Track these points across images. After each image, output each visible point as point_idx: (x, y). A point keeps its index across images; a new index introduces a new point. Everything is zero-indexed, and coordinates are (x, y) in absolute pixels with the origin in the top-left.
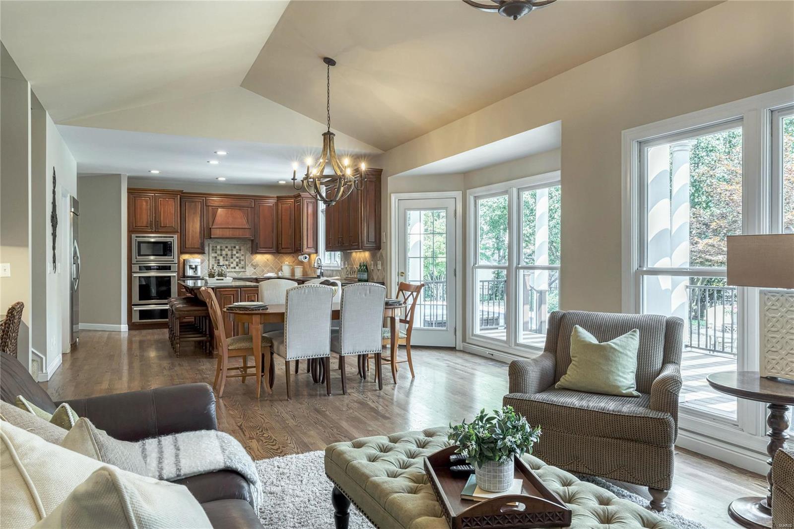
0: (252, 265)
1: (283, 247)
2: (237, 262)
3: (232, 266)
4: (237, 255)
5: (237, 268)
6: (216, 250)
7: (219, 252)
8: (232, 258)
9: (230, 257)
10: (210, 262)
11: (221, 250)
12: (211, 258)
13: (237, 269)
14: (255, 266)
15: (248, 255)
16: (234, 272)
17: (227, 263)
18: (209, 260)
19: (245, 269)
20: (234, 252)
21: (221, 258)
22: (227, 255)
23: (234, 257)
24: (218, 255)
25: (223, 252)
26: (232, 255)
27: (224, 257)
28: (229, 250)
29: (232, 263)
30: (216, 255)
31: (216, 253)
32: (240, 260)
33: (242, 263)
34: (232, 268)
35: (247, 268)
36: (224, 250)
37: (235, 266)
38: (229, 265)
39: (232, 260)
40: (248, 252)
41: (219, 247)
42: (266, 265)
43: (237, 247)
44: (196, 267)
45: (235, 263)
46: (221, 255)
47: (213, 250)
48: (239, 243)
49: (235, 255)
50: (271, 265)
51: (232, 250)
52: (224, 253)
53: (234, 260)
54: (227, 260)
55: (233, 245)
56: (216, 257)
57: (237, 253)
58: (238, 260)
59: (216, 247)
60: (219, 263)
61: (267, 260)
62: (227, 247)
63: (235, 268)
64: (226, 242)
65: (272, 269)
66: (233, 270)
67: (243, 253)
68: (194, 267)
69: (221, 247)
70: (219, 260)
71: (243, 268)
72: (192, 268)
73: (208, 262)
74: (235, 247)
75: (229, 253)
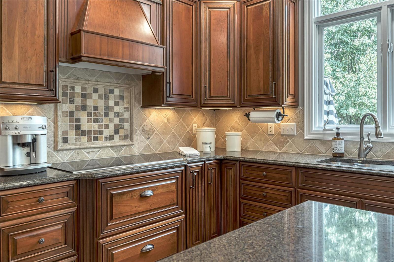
0: (143, 130)
1: (212, 95)
2: (116, 126)
3: (107, 133)
4: (117, 109)
5: (116, 137)
6: (72, 95)
7: (78, 101)
8: (106, 115)
9: (102, 113)
10: (59, 124)
11: (84, 96)
12: (60, 113)
13: (117, 141)
14: (147, 133)
15: (137, 109)
16: (111, 147)
17: (96, 127)
18: (55, 121)
19: (132, 140)
20: (111, 103)
21: (83, 116)
22: (96, 108)
23: (111, 115)
24: (77, 108)
25: (88, 100)
26: (107, 108)
27: (89, 114)
28: (100, 97)
29: (107, 127)
30: (72, 108)
31: (72, 102)
32: (121, 120)
33: (126, 126)
34: (106, 138)
35: (135, 136)
36: (91, 97)
37: (113, 133)
38: (101, 133)
39: (106, 121)
40: (137, 105)
41: (78, 89)
42: (165, 130)
43: (117, 92)
44: (34, 140)
45: (112, 126)
46: (84, 108)
47: (65, 95)
48: (120, 82)
49: (112, 109)
50: (173, 131)
51: (106, 97)
52: (90, 103)
53: (111, 120)
54: (95, 121)
55: (108, 86)
56: (71, 114)
57: (117, 104)
58: (118, 119)
59: (73, 88)
60: (78, 127)
61: (167, 119)
62: (95, 90)
63: (111, 138)
64: (94, 79)
65: (175, 137)
66: (109, 143)
67: (127, 106)
68: (29, 140)
69: (84, 89)
70: (78, 120)
71: (126, 137)
72: (23, 145)
73: (52, 124)
74: (112, 92)
75: (101, 104)
